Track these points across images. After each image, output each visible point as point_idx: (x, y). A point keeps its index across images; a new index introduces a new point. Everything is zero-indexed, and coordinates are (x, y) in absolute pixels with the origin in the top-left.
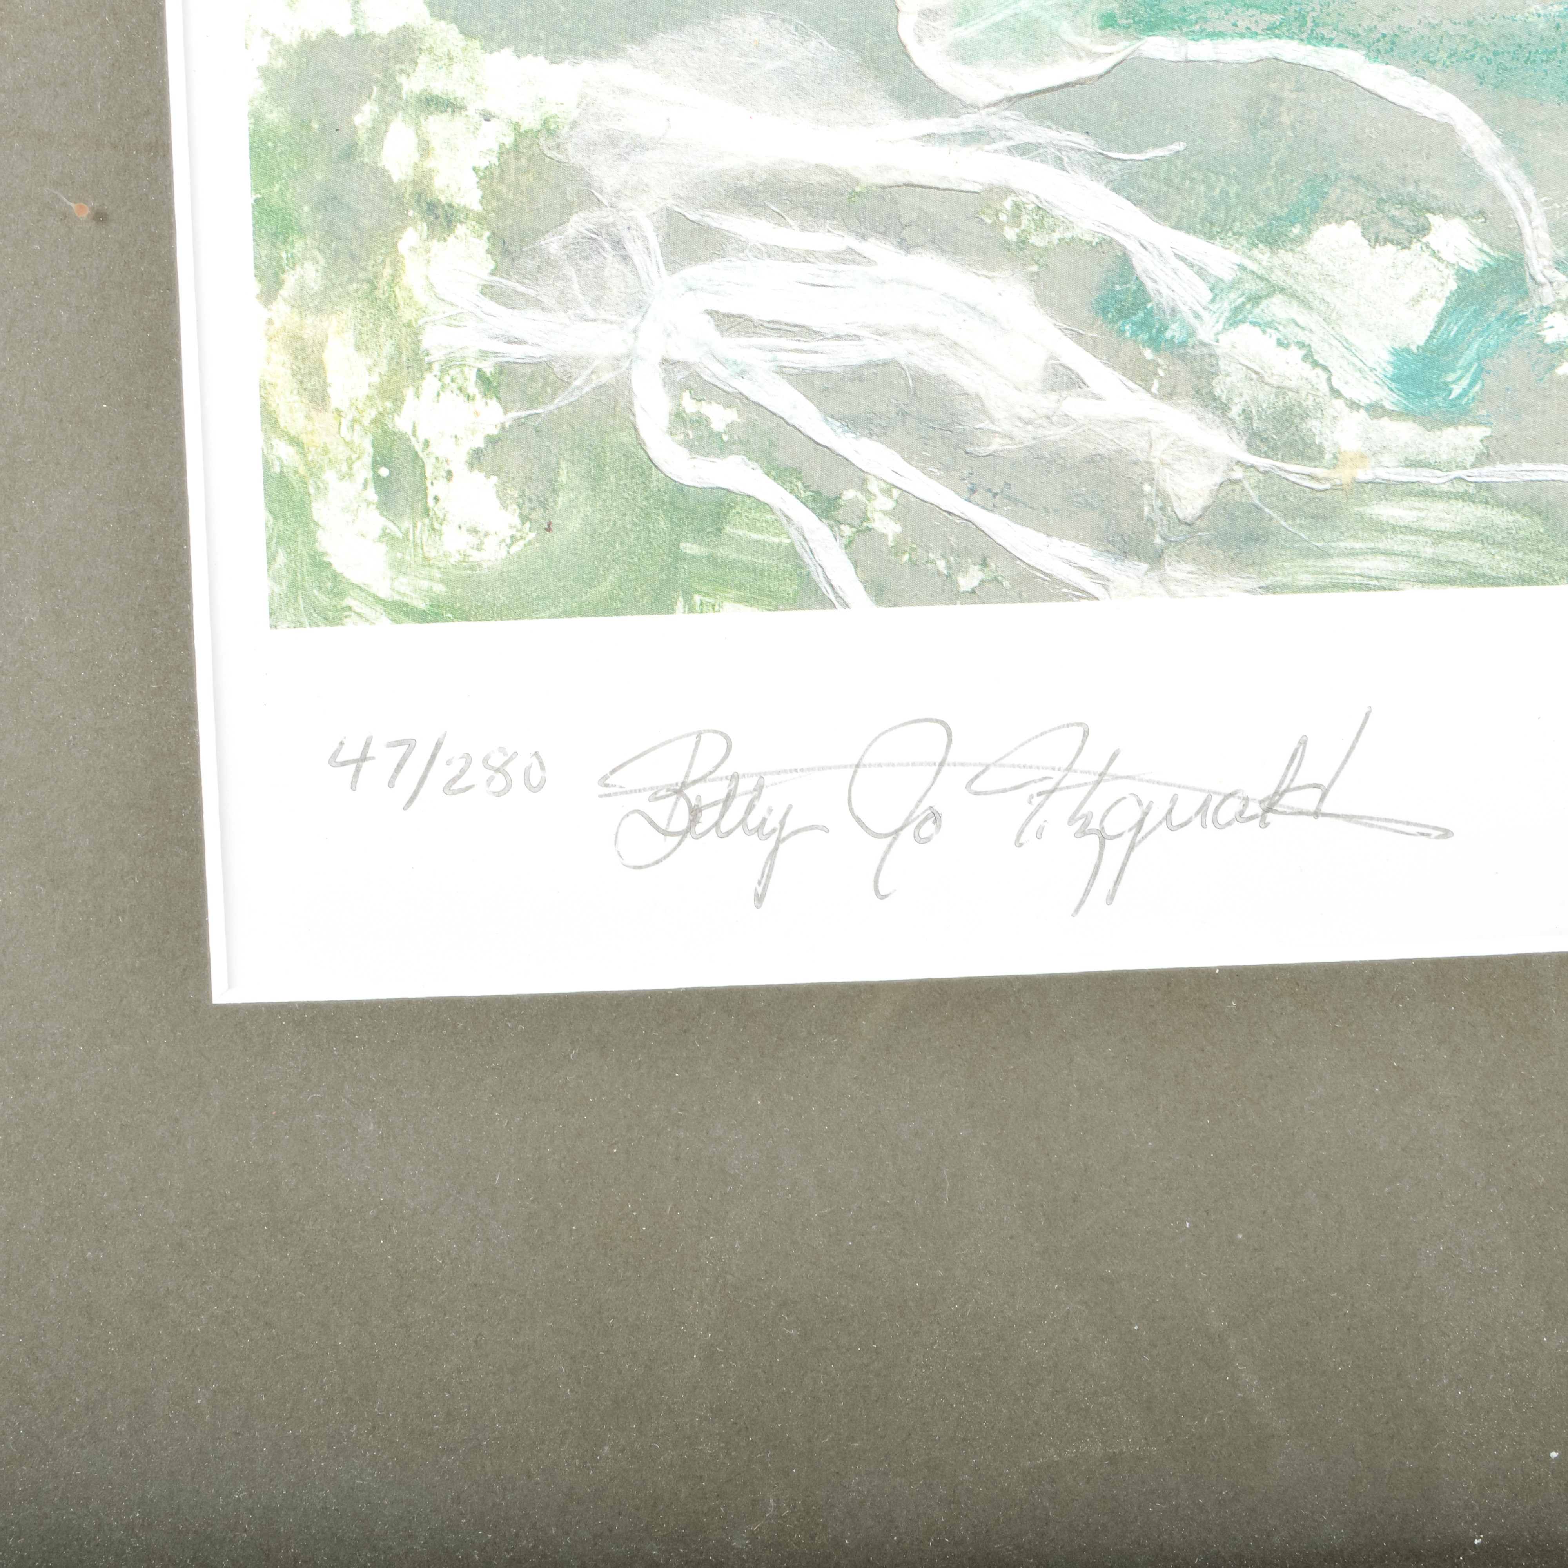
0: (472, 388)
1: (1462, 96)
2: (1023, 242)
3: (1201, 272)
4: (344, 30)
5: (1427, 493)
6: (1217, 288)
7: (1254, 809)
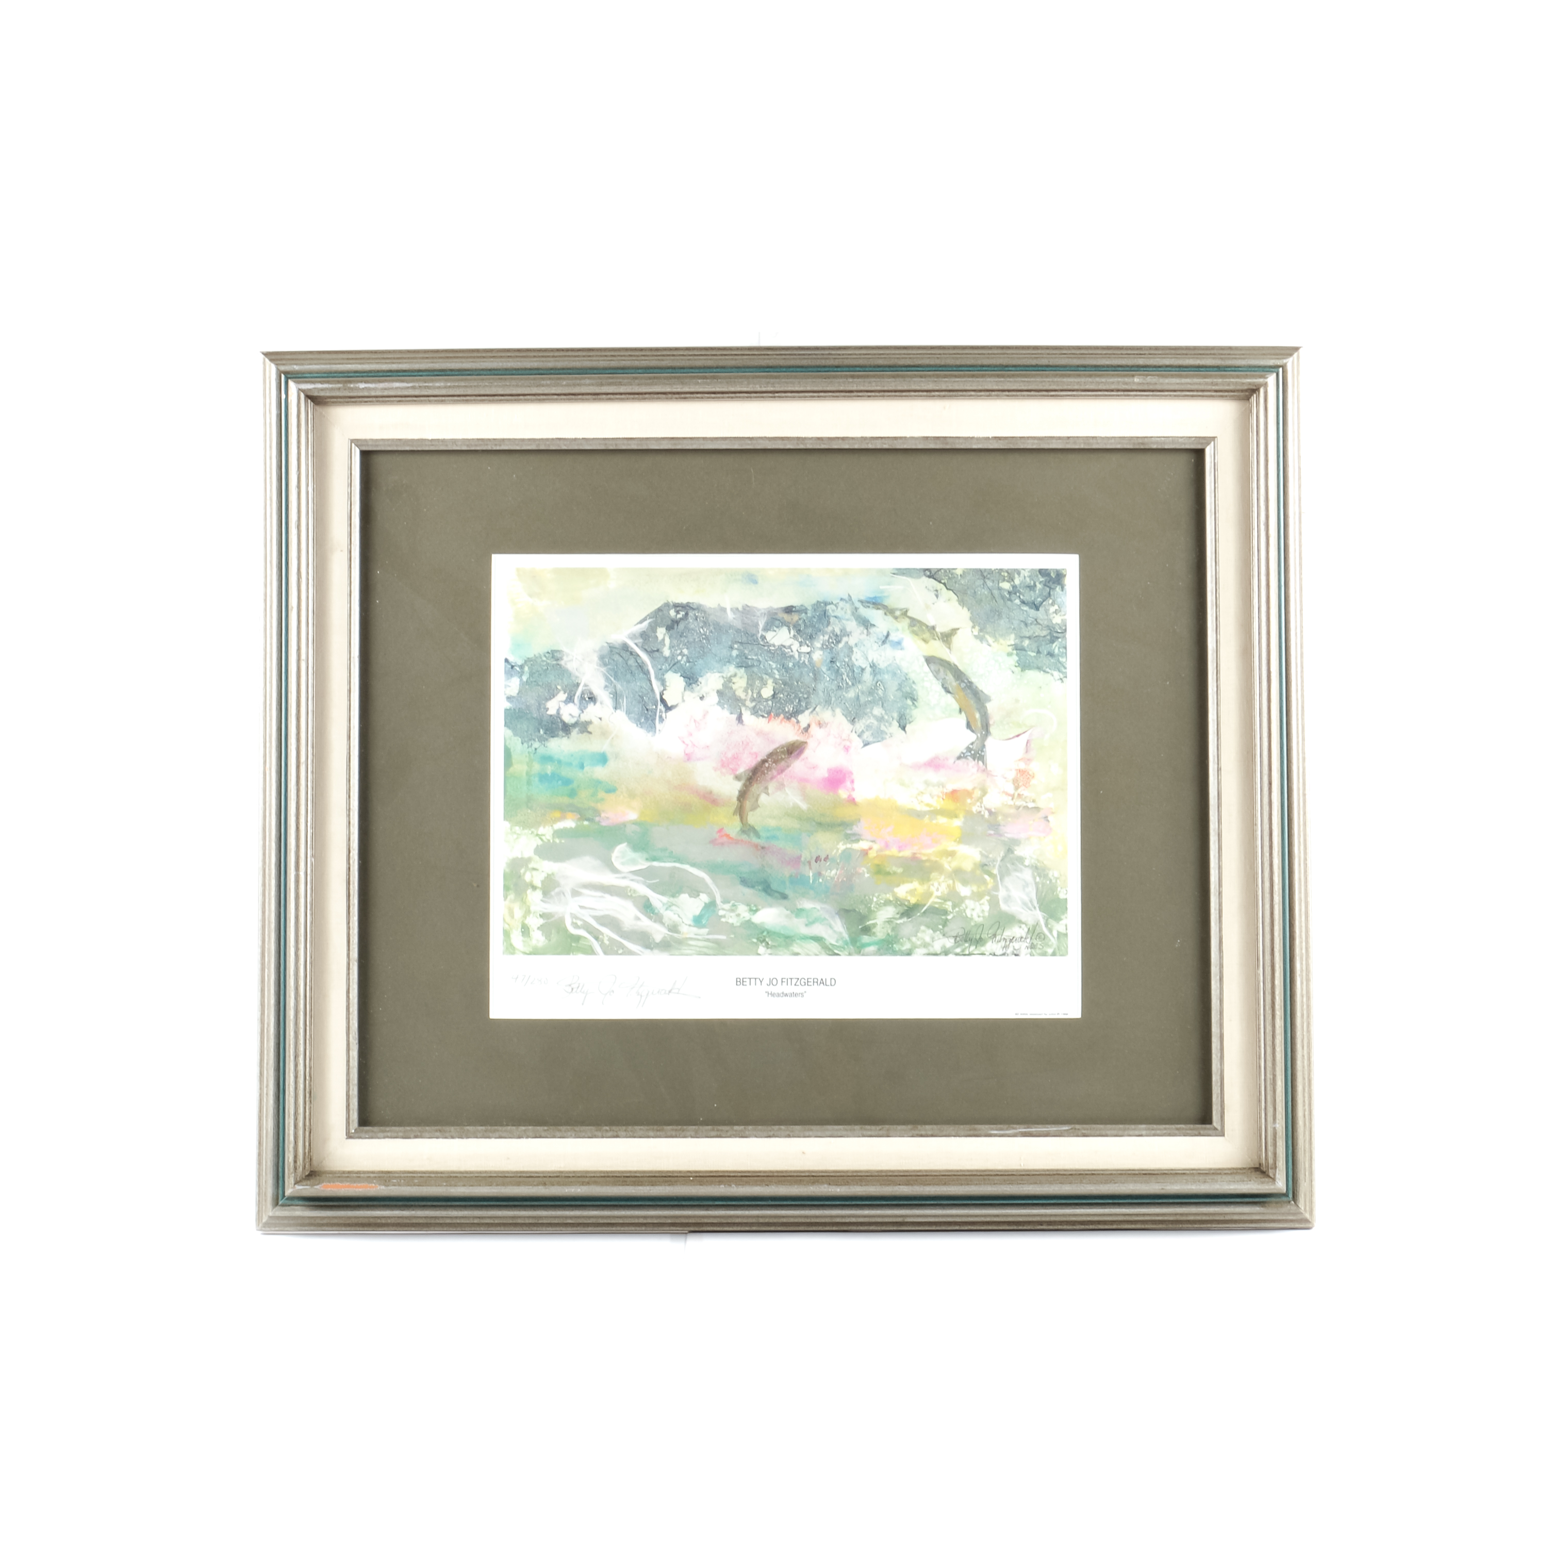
0: (538, 916)
1: (706, 873)
2: (631, 895)
3: (661, 902)
4: (520, 857)
5: (698, 940)
6: (664, 904)
7: (667, 992)
